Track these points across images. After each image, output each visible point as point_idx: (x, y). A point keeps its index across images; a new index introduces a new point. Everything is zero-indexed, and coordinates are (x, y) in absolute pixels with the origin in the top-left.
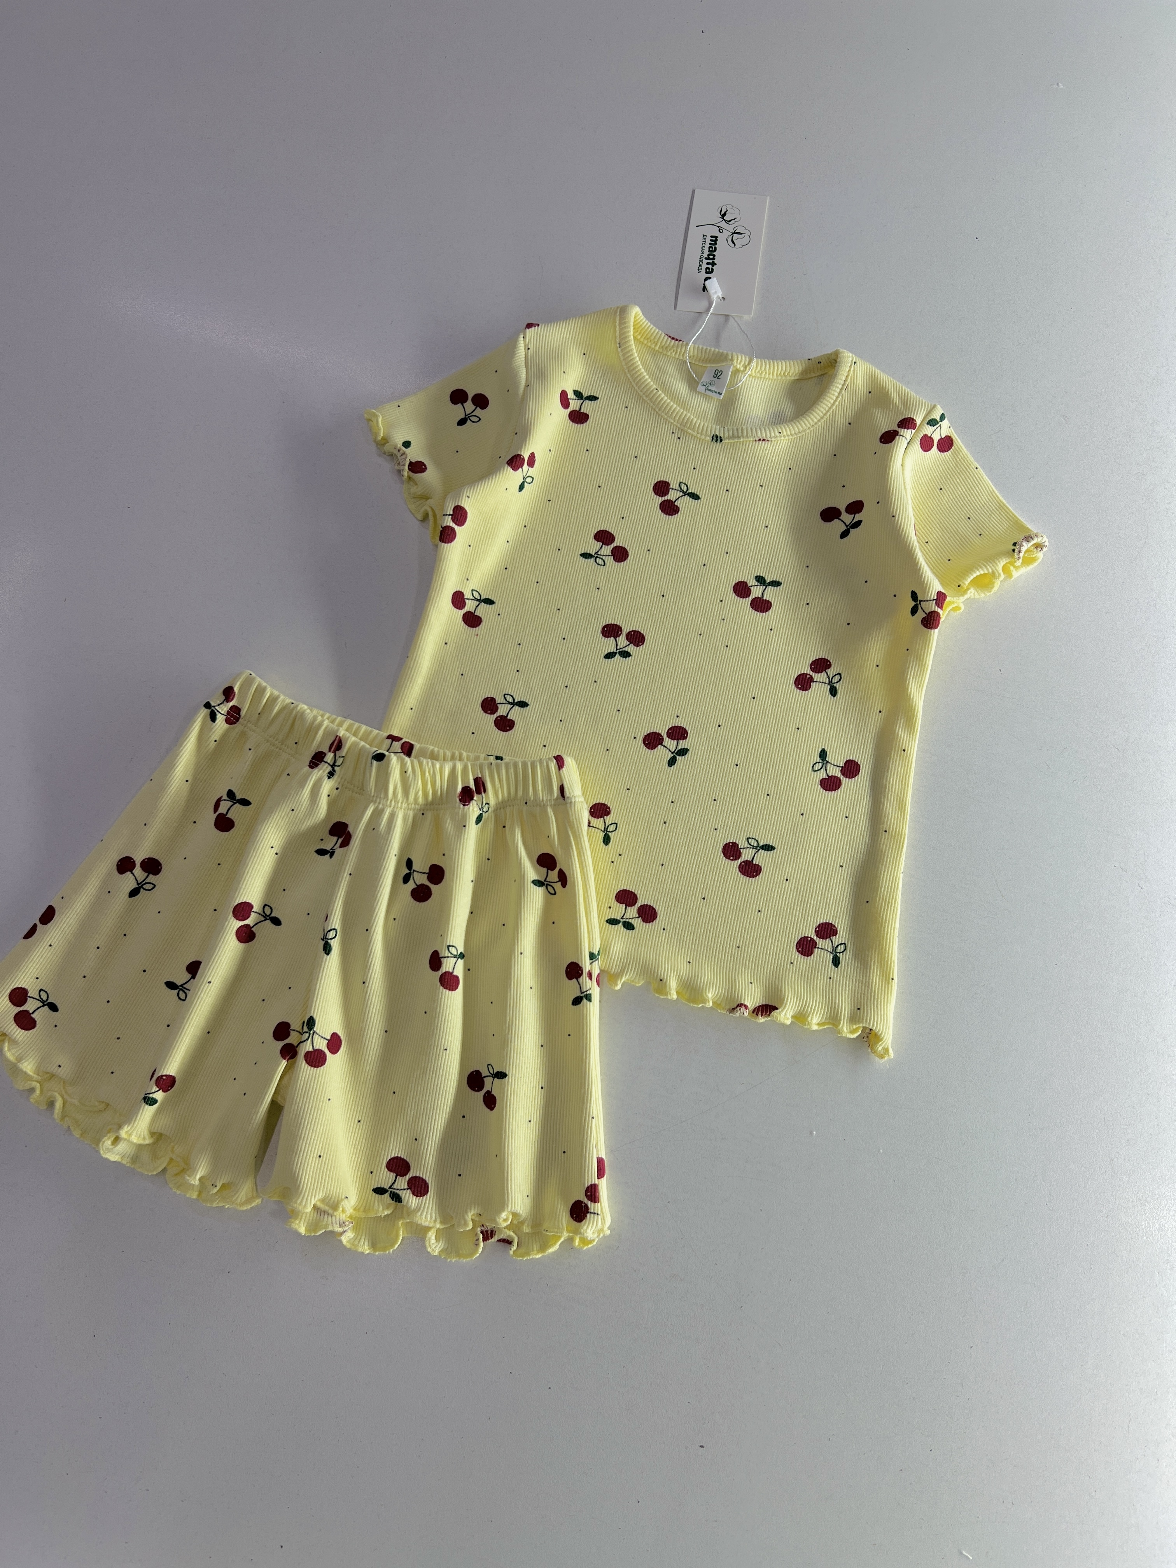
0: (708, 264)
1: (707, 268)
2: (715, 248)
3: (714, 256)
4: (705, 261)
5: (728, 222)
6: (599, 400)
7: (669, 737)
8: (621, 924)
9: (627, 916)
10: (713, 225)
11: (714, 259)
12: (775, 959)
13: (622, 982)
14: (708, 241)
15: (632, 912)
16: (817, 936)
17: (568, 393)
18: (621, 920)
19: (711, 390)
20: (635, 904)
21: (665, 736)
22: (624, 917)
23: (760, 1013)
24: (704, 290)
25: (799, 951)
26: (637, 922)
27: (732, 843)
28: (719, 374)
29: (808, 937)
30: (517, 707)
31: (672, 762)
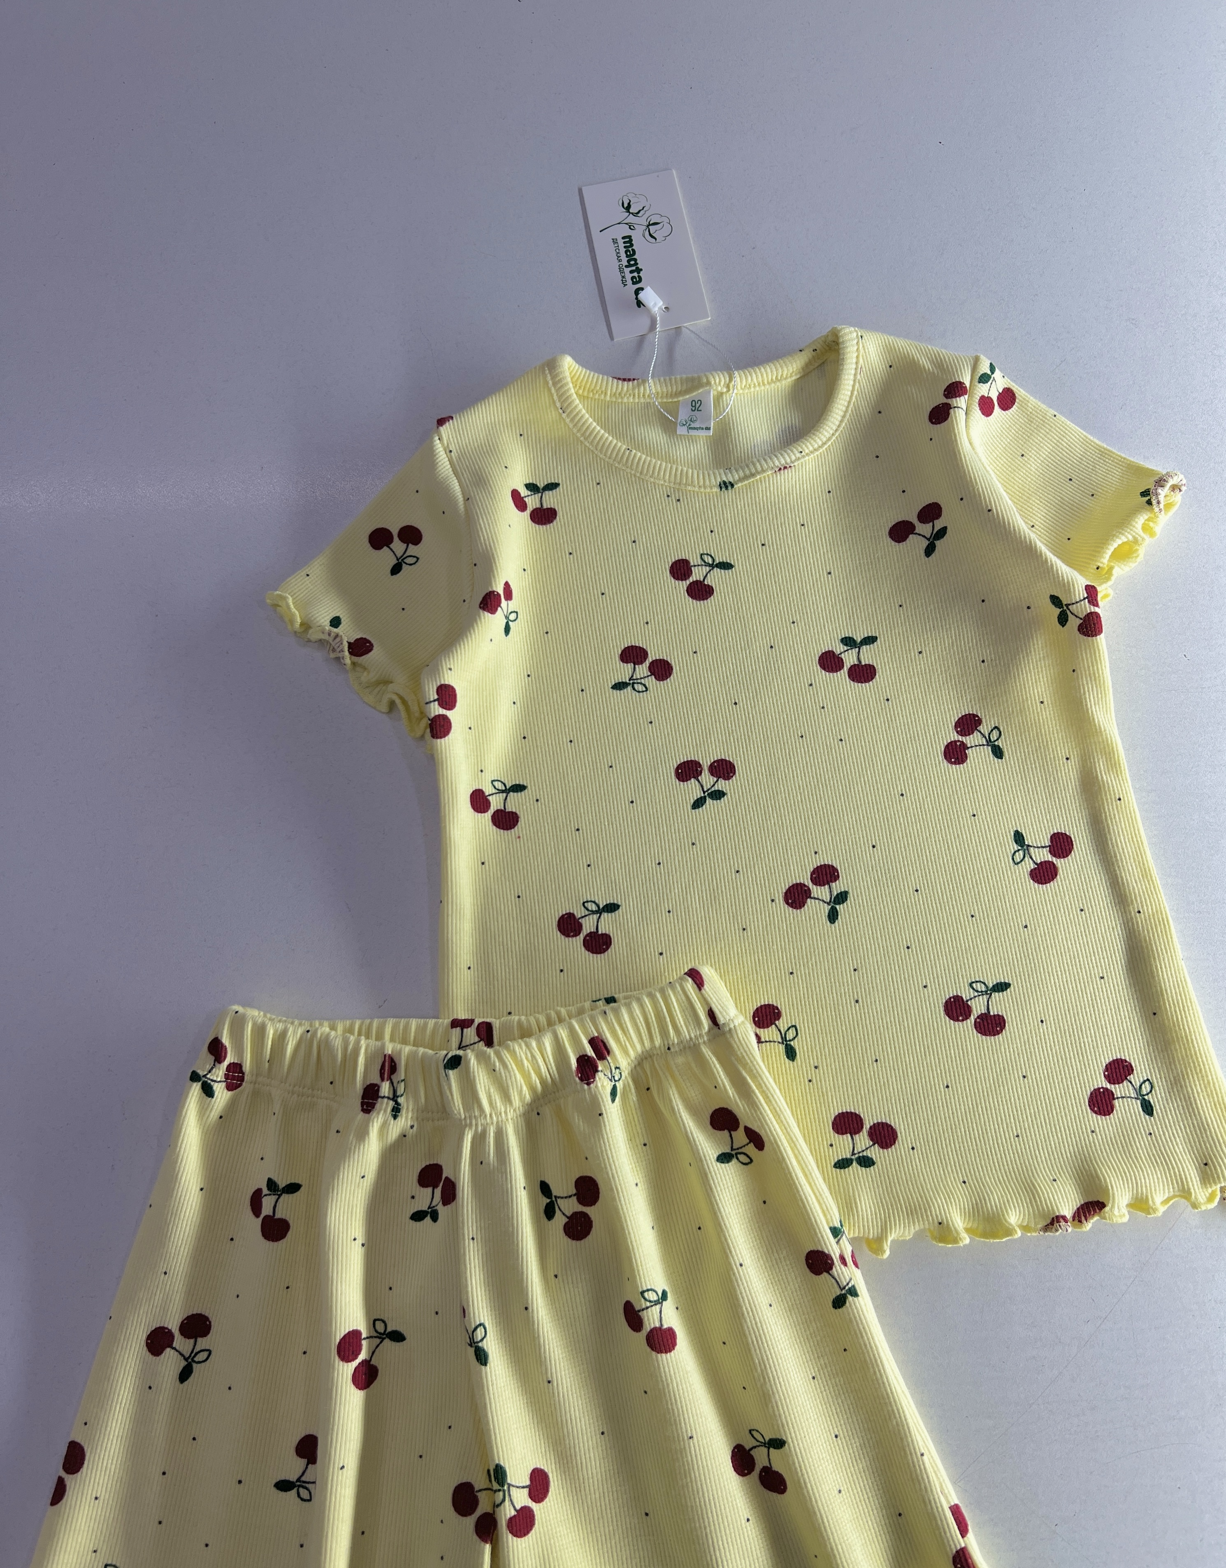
0: (631, 272)
1: (633, 278)
2: (634, 251)
3: (635, 260)
4: (627, 270)
5: (636, 214)
6: (561, 485)
7: (816, 885)
8: (854, 1163)
9: (858, 1149)
10: (619, 223)
11: (637, 264)
12: (1070, 1134)
13: (889, 1244)
14: (621, 245)
15: (863, 1140)
16: (1110, 1083)
17: (519, 491)
18: (853, 1157)
19: (695, 428)
20: (862, 1127)
21: (811, 885)
22: (856, 1152)
23: (1083, 1218)
24: (639, 306)
25: (1096, 1113)
26: (875, 1152)
27: (954, 997)
28: (697, 405)
29: (1099, 1089)
30: (606, 914)
31: (833, 916)
